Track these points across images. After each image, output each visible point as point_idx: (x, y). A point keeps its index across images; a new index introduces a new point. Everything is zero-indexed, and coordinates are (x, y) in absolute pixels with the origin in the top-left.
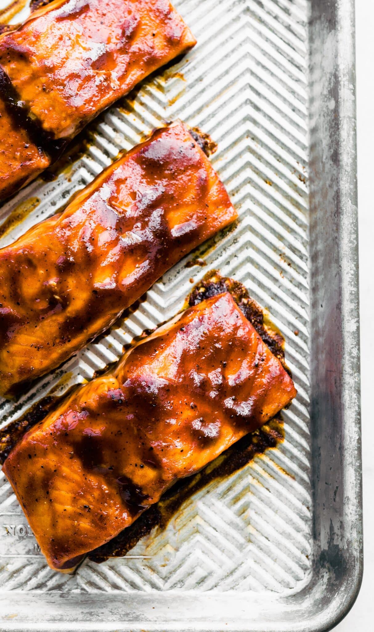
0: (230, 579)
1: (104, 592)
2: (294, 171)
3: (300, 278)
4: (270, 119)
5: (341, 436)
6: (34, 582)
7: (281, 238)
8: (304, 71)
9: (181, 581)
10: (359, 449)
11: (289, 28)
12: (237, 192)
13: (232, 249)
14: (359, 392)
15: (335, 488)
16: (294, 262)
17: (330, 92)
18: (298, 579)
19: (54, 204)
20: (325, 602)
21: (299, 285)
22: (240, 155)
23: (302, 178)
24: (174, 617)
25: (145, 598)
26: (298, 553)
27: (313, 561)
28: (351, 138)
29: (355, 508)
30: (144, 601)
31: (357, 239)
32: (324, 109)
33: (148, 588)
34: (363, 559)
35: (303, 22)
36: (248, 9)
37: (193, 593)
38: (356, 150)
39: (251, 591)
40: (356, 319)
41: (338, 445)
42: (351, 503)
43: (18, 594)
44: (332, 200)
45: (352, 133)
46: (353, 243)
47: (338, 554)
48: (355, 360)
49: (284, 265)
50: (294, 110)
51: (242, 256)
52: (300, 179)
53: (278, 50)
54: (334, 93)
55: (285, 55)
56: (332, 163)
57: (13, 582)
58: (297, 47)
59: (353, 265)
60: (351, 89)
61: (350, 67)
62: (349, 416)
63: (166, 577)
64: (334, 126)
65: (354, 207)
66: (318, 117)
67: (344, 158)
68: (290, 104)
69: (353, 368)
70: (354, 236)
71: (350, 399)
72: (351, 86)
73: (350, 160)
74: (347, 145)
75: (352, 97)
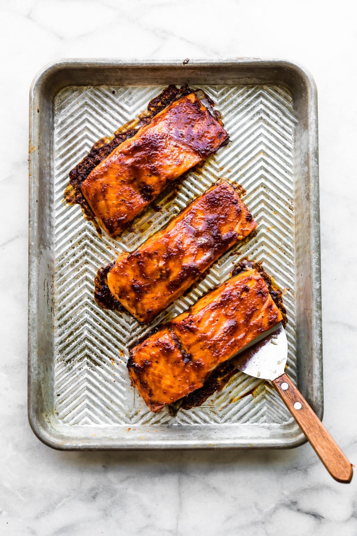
0: (255, 417)
1: (190, 425)
2: (287, 204)
3: (291, 261)
4: (274, 176)
5: (312, 343)
6: (153, 420)
7: (280, 239)
8: (292, 151)
9: (230, 419)
10: (321, 350)
11: (283, 128)
12: (257, 216)
13: (255, 245)
14: (321, 320)
15: (309, 370)
16: (287, 252)
17: (305, 162)
18: (290, 417)
19: (160, 223)
21: (290, 264)
22: (258, 196)
23: (291, 208)
24: (226, 437)
25: (211, 427)
28: (316, 187)
29: (319, 380)
30: (210, 429)
31: (319, 240)
32: (302, 171)
33: (212, 422)
34: (323, 406)
36: (261, 118)
37: (236, 424)
38: (319, 193)
39: (265, 423)
40: (320, 282)
41: (310, 348)
42: (317, 377)
43: (145, 427)
44: (306, 220)
45: (317, 184)
46: (318, 242)
48: (319, 304)
49: (282, 254)
50: (286, 172)
51: (260, 249)
52: (290, 208)
53: (278, 139)
54: (307, 163)
55: (282, 143)
56: (306, 200)
57: (142, 421)
58: (288, 138)
59: (317, 254)
61: (316, 149)
62: (315, 332)
63: (222, 417)
64: (307, 180)
65: (318, 223)
66: (299, 175)
67: (313, 198)
68: (284, 169)
69: (317, 308)
70: (318, 239)
71: (315, 324)
72: (316, 160)
73: (316, 199)
74: (314, 191)
75: (317, 166)
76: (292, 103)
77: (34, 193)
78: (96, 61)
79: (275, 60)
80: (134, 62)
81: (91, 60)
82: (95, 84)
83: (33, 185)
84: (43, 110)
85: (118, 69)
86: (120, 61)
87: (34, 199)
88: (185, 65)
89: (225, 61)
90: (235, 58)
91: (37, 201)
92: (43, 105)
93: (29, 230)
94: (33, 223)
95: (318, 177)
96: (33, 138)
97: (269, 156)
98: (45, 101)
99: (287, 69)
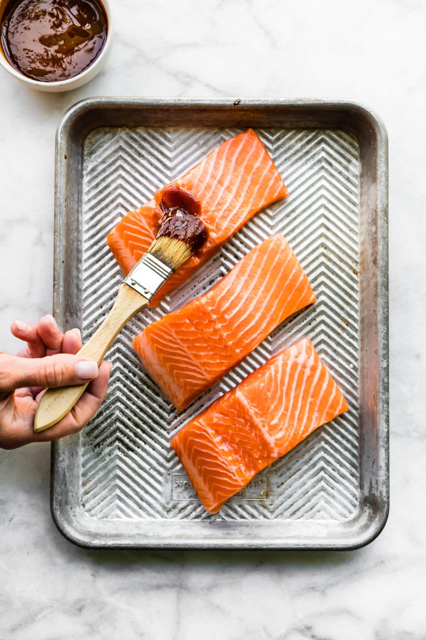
0: (310, 513)
1: (235, 520)
2: (351, 268)
3: (354, 333)
4: (336, 235)
5: (377, 429)
6: (194, 514)
7: (342, 308)
8: (357, 206)
9: (281, 514)
10: (388, 437)
11: (348, 179)
12: (316, 280)
13: (313, 315)
14: (388, 403)
15: (373, 460)
16: (350, 324)
17: (372, 221)
18: (351, 512)
19: (204, 288)
20: (366, 527)
21: (353, 337)
22: (317, 258)
23: (355, 272)
24: (277, 535)
25: (260, 524)
26: (351, 497)
27: (360, 502)
28: (385, 250)
29: (385, 472)
30: (259, 526)
31: (388, 311)
32: (369, 231)
33: (261, 518)
34: (389, 502)
35: (357, 176)
36: (323, 168)
37: (288, 520)
38: (388, 257)
39: (323, 520)
40: (387, 360)
41: (375, 435)
42: (382, 469)
43: (184, 522)
44: (373, 287)
45: (386, 247)
46: (386, 314)
47: (374, 499)
48: (386, 384)
49: (344, 325)
50: (350, 230)
51: (319, 319)
52: (354, 273)
53: (341, 192)
54: (374, 222)
55: (345, 196)
56: (373, 264)
57: (181, 515)
58: (353, 191)
59: (385, 328)
60: (385, 220)
61: (385, 206)
62: (381, 418)
63: (272, 511)
64: (375, 242)
65: (386, 292)
66: (365, 235)
67: (380, 263)
68: (348, 227)
69: (384, 389)
70: (386, 310)
71: (381, 408)
72: (386, 218)
73: (384, 263)
74: (383, 254)
75: (386, 225)
76: (358, 150)
77: (60, 253)
78: (132, 100)
79: (341, 102)
80: (177, 102)
81: (127, 99)
82: (131, 125)
83: (58, 243)
84: (70, 156)
85: (158, 109)
86: (160, 100)
87: (60, 259)
88: (236, 106)
89: (282, 102)
90: (293, 99)
91: (63, 262)
92: (71, 150)
93: (54, 295)
94: (59, 288)
95: (388, 238)
96: (59, 189)
97: (331, 212)
98: (73, 145)
99: (354, 112)
